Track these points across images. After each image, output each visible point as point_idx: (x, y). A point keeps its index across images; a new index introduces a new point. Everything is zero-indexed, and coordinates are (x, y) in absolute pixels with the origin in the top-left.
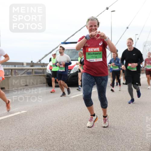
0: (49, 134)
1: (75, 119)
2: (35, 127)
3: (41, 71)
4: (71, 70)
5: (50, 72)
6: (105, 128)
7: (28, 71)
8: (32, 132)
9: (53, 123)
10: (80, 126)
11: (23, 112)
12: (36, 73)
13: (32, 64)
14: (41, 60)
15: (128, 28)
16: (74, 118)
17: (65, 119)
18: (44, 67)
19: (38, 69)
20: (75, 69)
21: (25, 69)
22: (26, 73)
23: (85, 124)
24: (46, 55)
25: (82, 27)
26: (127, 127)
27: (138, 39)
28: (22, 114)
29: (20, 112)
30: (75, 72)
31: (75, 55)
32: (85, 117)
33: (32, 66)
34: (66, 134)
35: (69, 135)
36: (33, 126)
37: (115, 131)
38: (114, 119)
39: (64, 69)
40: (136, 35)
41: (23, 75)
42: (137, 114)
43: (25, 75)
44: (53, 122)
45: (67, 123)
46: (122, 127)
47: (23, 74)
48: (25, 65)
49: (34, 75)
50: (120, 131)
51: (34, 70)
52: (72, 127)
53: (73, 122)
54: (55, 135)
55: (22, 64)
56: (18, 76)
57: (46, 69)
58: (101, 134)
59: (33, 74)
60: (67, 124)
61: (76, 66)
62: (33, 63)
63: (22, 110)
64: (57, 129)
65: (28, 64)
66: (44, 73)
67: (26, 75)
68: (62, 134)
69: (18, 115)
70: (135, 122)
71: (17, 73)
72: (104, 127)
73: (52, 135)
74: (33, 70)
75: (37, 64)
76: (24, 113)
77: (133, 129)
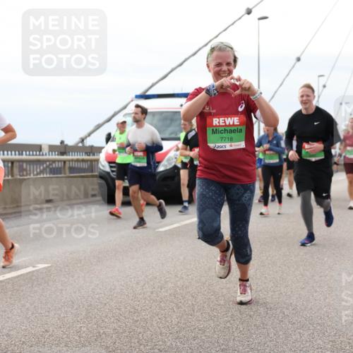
0: (106, 320)
1: (170, 285)
2: (70, 303)
3: (85, 166)
4: (159, 163)
5: (108, 169)
6: (244, 307)
7: (54, 166)
8: (64, 317)
9: (115, 295)
10: (183, 301)
11: (41, 266)
12: (72, 170)
13: (63, 149)
14: (86, 137)
15: (299, 59)
16: (166, 282)
17: (144, 284)
18: (94, 155)
19: (78, 161)
20: (168, 160)
21: (45, 161)
22: (48, 170)
23: (193, 297)
24: (98, 127)
25: (187, 57)
26: (298, 304)
27: (324, 86)
28: (37, 271)
29: (34, 267)
30: (168, 168)
31: (169, 126)
32: (192, 279)
33: (62, 154)
34: (146, 320)
35: (154, 323)
36: (64, 303)
37: (267, 314)
38: (265, 283)
39: (145, 161)
40: (320, 76)
41: (42, 176)
42: (321, 272)
43: (45, 176)
44: (116, 291)
45: (149, 293)
46: (285, 303)
47: (42, 172)
48: (45, 150)
49: (68, 174)
50: (281, 314)
51: (67, 163)
52: (163, 305)
53: (163, 290)
54: (120, 324)
55: (39, 148)
56: (28, 177)
57: (98, 161)
58: (234, 320)
59: (65, 174)
60: (150, 296)
61: (172, 154)
62: (67, 145)
63: (39, 263)
64: (126, 308)
65: (52, 148)
66: (92, 172)
67: (48, 176)
68: (137, 321)
69: (27, 274)
70: (316, 292)
71: (26, 170)
72: (241, 303)
73: (113, 322)
74: (65, 162)
75: (75, 149)
76: (44, 268)
77: (311, 309)
